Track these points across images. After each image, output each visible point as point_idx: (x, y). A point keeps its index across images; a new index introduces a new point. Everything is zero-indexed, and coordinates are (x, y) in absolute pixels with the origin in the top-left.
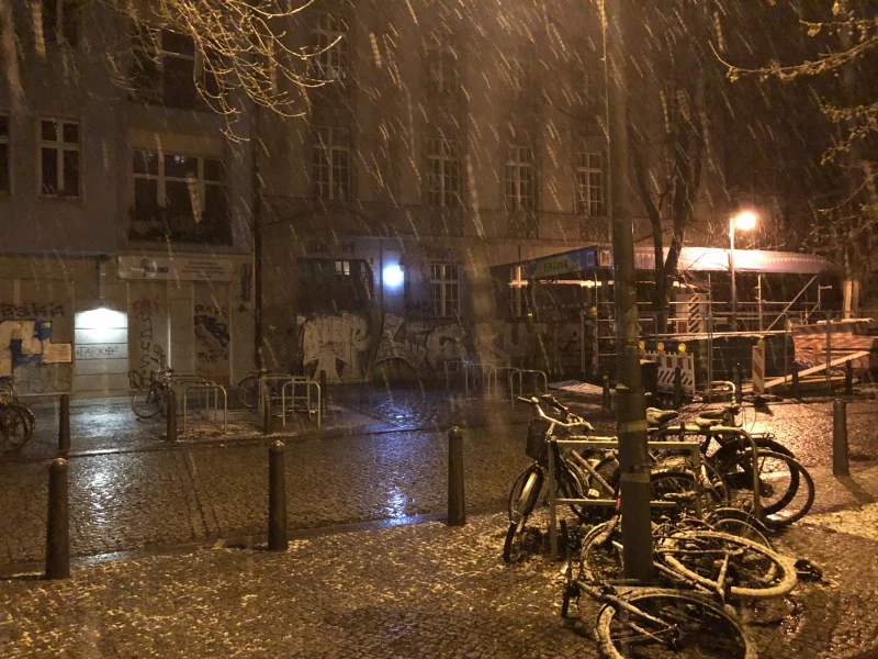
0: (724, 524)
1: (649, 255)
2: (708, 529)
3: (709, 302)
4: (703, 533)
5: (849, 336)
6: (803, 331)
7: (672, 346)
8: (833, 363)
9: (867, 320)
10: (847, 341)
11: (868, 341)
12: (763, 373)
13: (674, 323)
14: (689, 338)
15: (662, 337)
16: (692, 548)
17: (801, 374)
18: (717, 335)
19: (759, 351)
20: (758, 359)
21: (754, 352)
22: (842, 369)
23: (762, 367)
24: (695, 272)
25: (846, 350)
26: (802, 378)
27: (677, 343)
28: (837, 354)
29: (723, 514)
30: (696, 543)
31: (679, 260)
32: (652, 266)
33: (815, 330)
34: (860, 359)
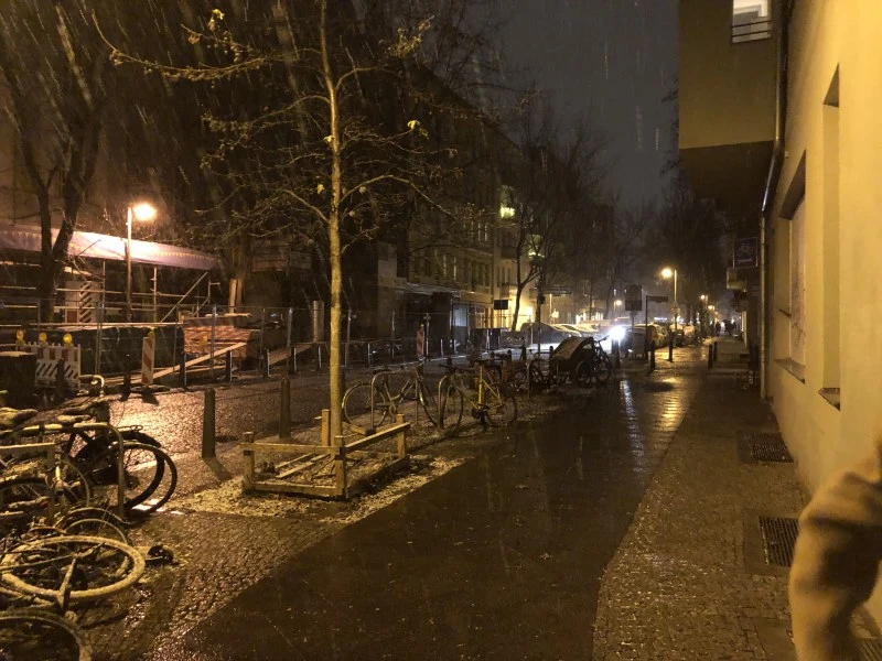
0: (77, 527)
1: (35, 235)
2: (59, 535)
3: (103, 291)
4: (54, 540)
5: (232, 329)
6: (194, 323)
7: (57, 337)
8: (216, 353)
9: (246, 315)
10: (229, 333)
11: (246, 334)
12: (153, 363)
13: (62, 312)
14: (77, 329)
15: (45, 327)
16: (37, 559)
17: (188, 364)
18: (107, 326)
19: (149, 342)
20: (149, 351)
21: (144, 343)
22: (223, 358)
23: (152, 358)
24: (88, 259)
25: (228, 342)
26: (189, 368)
27: (63, 333)
28: (221, 345)
29: (78, 516)
30: (42, 553)
31: (71, 245)
32: (38, 247)
33: (205, 323)
34: (238, 349)
